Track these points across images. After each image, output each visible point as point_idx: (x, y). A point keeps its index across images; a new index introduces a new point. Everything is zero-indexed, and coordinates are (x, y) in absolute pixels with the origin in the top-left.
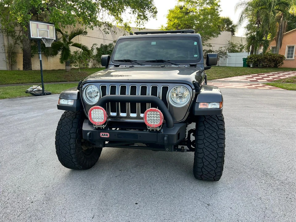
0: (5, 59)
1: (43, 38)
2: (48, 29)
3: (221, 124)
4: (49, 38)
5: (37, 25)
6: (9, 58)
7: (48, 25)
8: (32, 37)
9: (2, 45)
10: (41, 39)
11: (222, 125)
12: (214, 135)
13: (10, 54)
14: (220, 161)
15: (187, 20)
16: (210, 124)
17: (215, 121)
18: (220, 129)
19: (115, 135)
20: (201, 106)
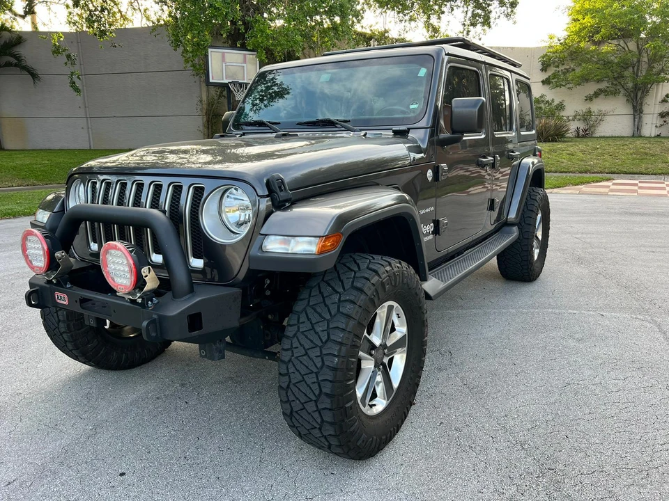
0: (201, 128)
1: (232, 82)
2: (245, 62)
3: (352, 298)
4: (245, 81)
5: (223, 53)
6: (208, 125)
7: (245, 55)
8: (211, 81)
9: (196, 100)
10: (227, 84)
11: (355, 303)
12: (318, 329)
13: (210, 117)
14: (329, 406)
15: (619, 16)
16: (323, 296)
17: (340, 290)
18: (342, 313)
19: (76, 301)
20: (274, 245)
